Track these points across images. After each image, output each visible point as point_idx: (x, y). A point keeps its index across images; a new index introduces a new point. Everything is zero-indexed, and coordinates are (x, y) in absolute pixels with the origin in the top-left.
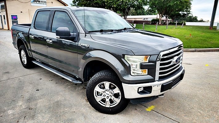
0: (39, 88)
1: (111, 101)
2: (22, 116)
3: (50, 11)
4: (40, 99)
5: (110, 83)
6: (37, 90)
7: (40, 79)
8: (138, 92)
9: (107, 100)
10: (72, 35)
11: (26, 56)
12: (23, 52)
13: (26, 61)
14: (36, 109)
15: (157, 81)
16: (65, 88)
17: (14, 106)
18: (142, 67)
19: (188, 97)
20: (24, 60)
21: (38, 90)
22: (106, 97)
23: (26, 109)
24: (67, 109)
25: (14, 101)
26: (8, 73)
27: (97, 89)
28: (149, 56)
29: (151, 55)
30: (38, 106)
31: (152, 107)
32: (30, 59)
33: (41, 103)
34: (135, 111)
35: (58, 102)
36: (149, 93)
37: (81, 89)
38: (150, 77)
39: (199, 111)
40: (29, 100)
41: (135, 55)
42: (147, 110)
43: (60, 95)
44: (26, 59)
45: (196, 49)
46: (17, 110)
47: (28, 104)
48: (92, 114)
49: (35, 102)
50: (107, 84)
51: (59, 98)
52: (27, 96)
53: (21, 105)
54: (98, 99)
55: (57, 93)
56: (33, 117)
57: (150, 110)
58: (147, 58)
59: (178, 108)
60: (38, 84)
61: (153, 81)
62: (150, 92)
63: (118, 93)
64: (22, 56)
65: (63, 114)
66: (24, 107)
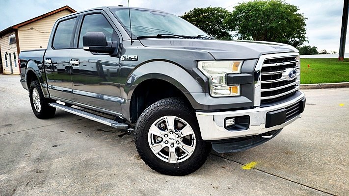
0: (58, 143)
1: (179, 152)
2: (23, 182)
3: (76, 17)
4: (58, 158)
5: (175, 117)
6: (54, 146)
7: (61, 132)
8: (226, 127)
9: (172, 150)
10: (110, 44)
11: (40, 98)
12: (35, 93)
13: (40, 107)
14: (48, 172)
15: (258, 107)
16: (102, 142)
17: (12, 168)
18: (230, 80)
19: (315, 148)
20: (37, 105)
21: (56, 146)
22: (169, 145)
23: (31, 172)
24: (102, 171)
25: (13, 161)
26: (10, 125)
27: (154, 130)
28: (241, 62)
29: (244, 60)
30: (53, 167)
31: (253, 164)
32: (46, 101)
33: (58, 164)
34: (223, 170)
35: (87, 161)
36: (245, 128)
37: (129, 143)
38: (244, 100)
39: (338, 166)
40: (39, 160)
41: (215, 60)
42: (244, 168)
43: (92, 152)
44: (40, 103)
45: (320, 84)
46: (16, 174)
47: (36, 165)
48: (146, 177)
49: (48, 163)
50: (170, 120)
51: (90, 156)
52: (35, 154)
53: (24, 166)
54: (156, 149)
55: (88, 150)
56: (41, 183)
57: (249, 168)
58: (237, 66)
59: (300, 163)
60: (56, 139)
61: (251, 106)
62: (247, 127)
63: (191, 135)
64: (34, 99)
65: (94, 177)
66: (28, 169)
